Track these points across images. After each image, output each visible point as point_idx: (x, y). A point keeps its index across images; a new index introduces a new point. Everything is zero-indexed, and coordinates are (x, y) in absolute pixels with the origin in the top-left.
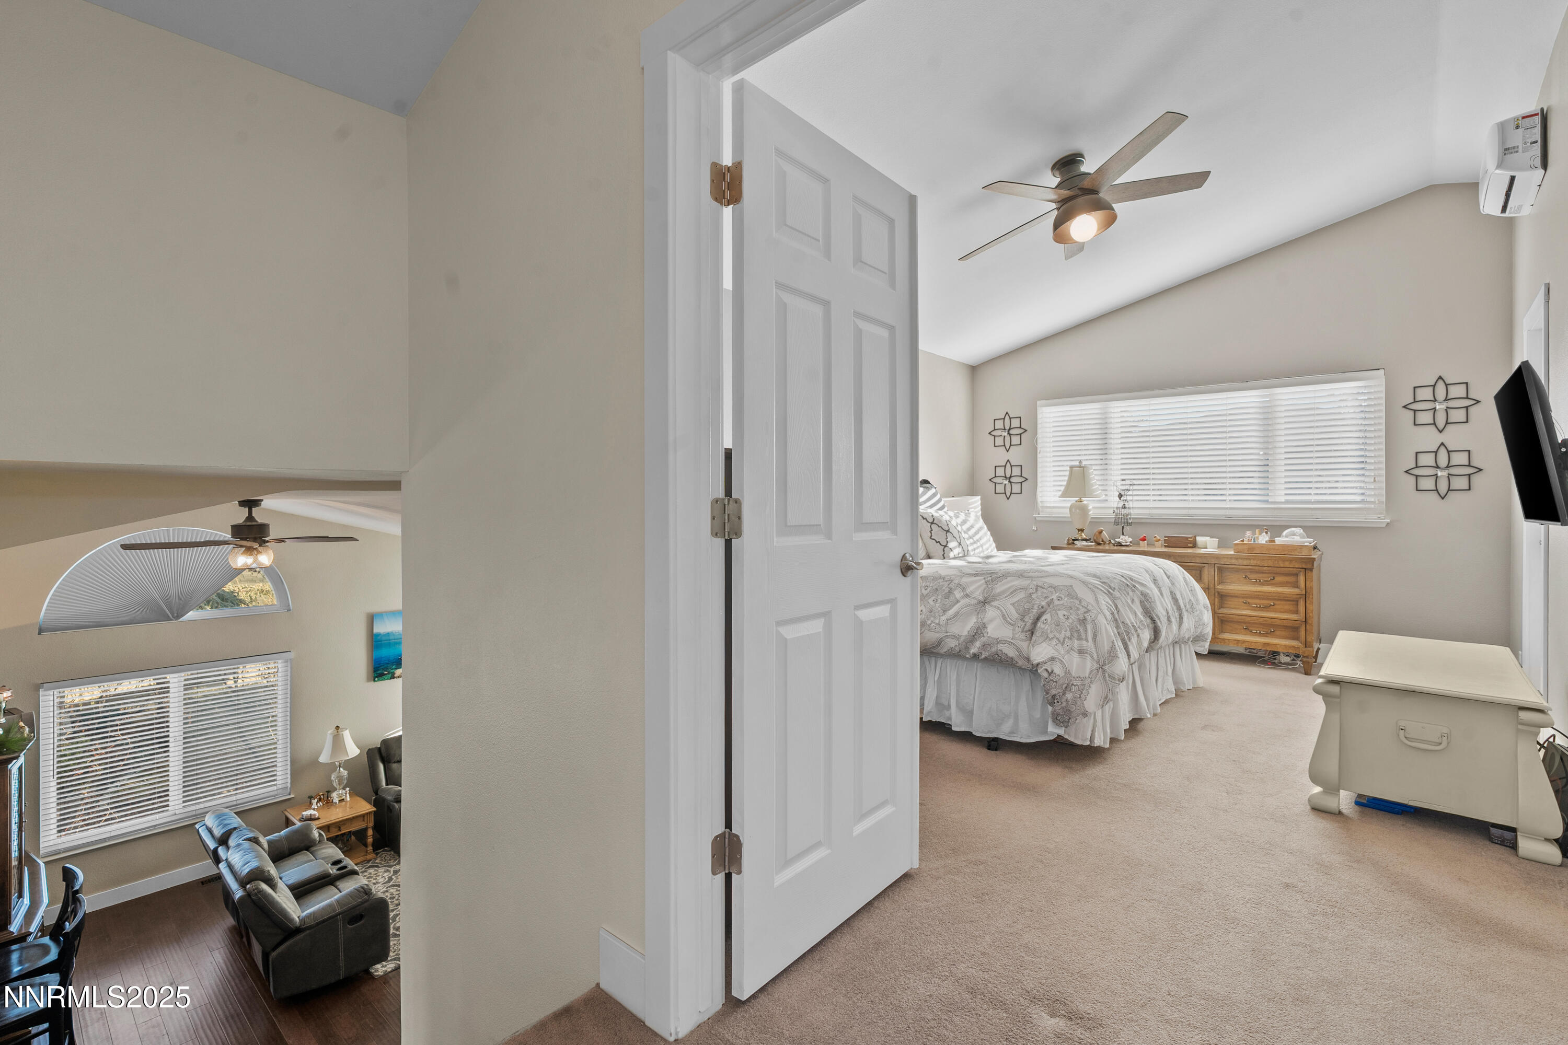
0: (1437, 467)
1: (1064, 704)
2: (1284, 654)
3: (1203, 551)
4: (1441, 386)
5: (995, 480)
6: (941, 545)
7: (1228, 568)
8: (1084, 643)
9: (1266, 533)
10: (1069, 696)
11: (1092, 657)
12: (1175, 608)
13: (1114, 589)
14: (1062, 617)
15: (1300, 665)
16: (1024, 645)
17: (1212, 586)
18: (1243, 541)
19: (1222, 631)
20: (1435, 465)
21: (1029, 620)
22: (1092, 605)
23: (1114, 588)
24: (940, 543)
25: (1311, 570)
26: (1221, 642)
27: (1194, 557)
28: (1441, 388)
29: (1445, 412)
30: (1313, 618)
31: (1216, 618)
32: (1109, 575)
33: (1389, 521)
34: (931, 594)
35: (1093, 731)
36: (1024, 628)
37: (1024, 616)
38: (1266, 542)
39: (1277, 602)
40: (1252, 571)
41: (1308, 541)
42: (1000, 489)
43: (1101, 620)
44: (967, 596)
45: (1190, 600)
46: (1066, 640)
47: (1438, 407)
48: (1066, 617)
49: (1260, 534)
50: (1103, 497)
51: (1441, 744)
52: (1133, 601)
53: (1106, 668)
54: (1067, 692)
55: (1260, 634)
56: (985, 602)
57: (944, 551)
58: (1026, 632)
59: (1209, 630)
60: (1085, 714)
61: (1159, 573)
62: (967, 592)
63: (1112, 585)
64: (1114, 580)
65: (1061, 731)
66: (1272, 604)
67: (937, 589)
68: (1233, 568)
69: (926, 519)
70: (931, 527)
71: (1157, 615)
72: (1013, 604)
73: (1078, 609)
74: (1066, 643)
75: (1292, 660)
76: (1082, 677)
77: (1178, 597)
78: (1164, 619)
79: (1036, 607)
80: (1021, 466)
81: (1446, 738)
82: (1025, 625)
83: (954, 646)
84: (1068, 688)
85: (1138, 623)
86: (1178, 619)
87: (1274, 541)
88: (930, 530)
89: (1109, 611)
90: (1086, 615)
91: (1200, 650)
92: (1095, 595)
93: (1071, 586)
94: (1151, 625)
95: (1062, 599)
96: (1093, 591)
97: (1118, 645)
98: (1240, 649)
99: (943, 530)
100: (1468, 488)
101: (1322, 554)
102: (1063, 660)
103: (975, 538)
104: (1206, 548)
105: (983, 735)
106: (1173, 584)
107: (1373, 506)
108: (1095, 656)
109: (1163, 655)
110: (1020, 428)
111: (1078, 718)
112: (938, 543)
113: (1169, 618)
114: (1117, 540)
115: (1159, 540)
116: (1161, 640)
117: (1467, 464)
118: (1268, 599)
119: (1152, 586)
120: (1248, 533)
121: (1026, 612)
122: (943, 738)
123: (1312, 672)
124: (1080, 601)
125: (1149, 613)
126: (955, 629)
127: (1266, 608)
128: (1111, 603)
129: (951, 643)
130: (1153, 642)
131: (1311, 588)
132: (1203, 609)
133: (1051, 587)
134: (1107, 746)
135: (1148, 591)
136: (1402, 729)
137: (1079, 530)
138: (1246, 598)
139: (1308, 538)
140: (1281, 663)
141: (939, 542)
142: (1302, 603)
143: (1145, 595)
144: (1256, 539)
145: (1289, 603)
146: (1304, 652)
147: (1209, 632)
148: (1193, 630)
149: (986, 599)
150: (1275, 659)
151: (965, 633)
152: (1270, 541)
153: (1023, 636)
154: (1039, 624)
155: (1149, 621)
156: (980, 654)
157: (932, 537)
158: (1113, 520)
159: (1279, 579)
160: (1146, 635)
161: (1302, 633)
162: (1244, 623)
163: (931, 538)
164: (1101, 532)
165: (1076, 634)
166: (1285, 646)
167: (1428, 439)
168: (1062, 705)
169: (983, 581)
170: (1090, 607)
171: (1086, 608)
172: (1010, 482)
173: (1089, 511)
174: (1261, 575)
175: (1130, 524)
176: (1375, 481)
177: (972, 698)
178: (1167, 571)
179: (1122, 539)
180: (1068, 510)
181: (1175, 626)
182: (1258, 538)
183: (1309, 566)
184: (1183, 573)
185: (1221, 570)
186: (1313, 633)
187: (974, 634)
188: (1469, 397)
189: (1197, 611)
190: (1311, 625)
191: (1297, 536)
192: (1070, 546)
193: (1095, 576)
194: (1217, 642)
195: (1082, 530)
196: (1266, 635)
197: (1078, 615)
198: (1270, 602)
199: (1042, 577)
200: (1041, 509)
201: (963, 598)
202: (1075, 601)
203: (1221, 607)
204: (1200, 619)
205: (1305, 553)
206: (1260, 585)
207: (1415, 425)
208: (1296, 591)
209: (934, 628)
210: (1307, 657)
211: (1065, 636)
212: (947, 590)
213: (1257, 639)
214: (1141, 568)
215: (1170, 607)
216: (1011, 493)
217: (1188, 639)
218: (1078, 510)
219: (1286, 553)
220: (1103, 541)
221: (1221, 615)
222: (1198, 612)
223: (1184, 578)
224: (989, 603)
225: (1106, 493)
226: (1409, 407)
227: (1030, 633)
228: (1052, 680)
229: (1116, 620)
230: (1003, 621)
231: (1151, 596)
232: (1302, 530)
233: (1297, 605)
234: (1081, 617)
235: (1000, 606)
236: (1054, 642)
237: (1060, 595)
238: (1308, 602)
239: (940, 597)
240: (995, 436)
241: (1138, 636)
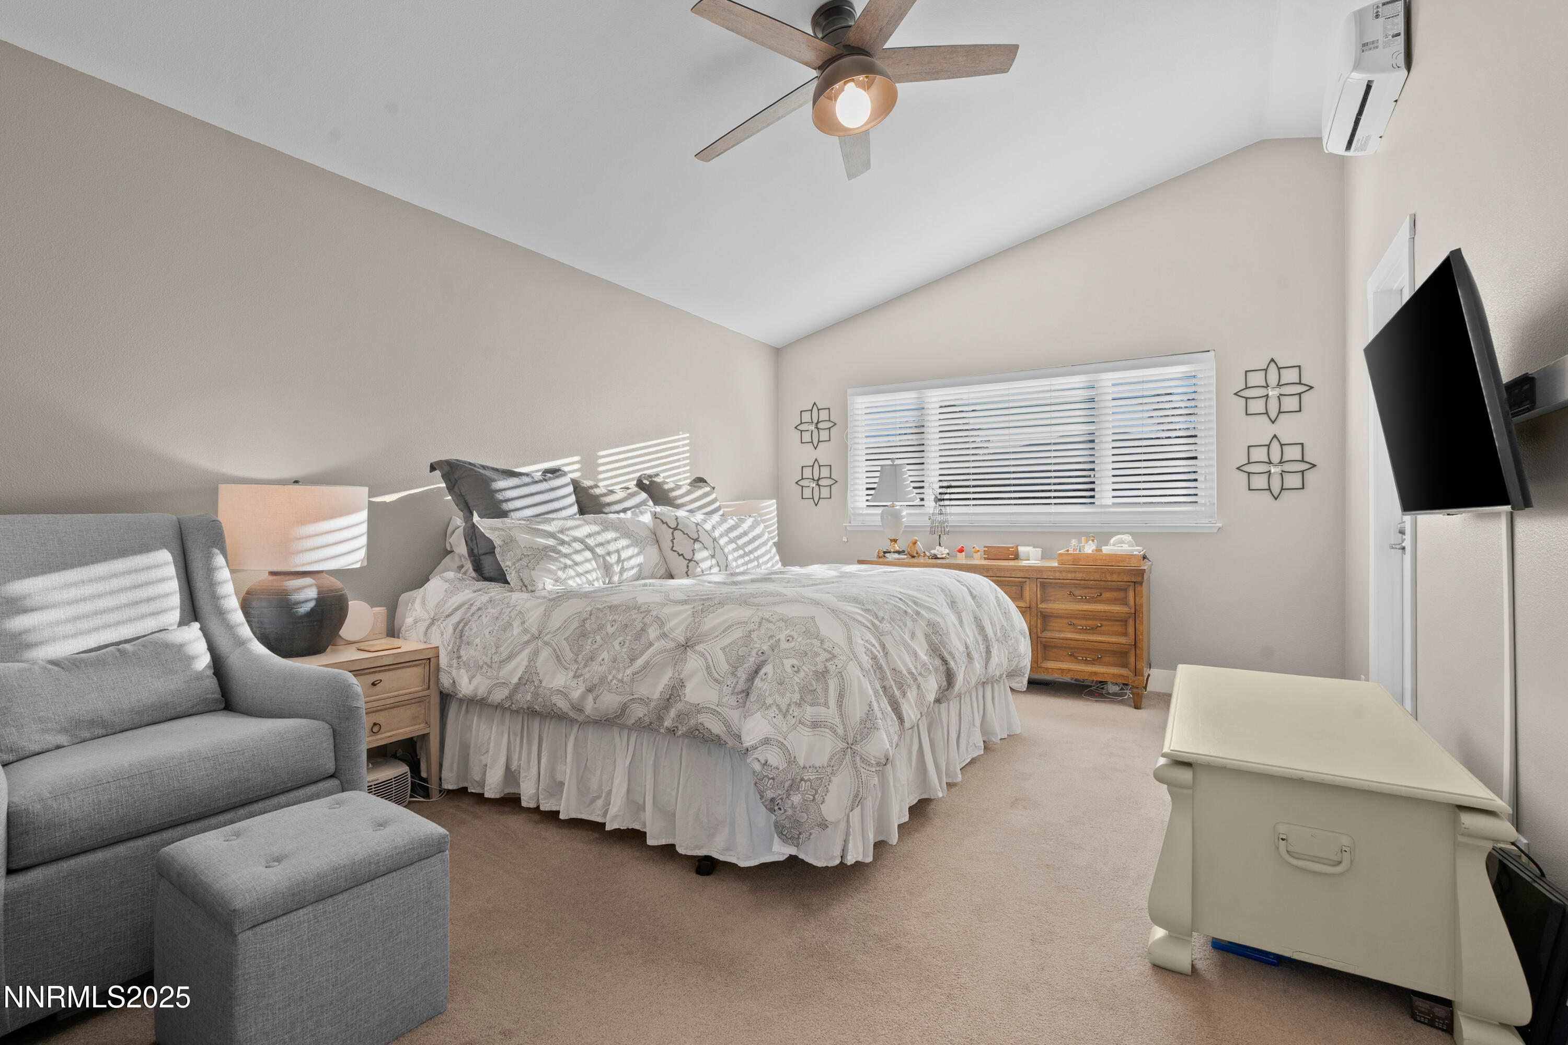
0: (1270, 463)
1: (790, 812)
2: (1112, 683)
3: (1025, 563)
4: (1273, 369)
5: (802, 483)
6: (684, 558)
7: (1051, 583)
8: (822, 709)
9: (1093, 541)
10: (796, 799)
11: (835, 732)
12: (980, 639)
13: (882, 620)
14: (789, 669)
15: (1129, 695)
16: (734, 715)
17: (1034, 605)
18: (1068, 551)
19: (1045, 659)
20: (1268, 461)
21: (743, 675)
22: (840, 648)
23: (883, 618)
24: (684, 557)
25: (1141, 583)
26: (1044, 672)
27: (1014, 570)
28: (1273, 372)
29: (1277, 399)
30: (1142, 641)
31: (1039, 643)
32: (879, 598)
33: (1221, 525)
34: (618, 633)
35: (846, 842)
36: (734, 688)
37: (736, 668)
38: (1092, 551)
39: (1104, 623)
40: (1077, 586)
41: (1137, 550)
42: (807, 492)
43: (853, 671)
44: (664, 635)
45: (1003, 626)
46: (793, 707)
47: (1270, 394)
48: (796, 669)
49: (1087, 542)
50: (917, 502)
51: (1340, 862)
52: (913, 635)
53: (857, 748)
54: (792, 792)
55: (1086, 662)
56: (686, 646)
57: (688, 567)
58: (738, 694)
59: (1027, 662)
60: (824, 825)
61: (961, 592)
62: (665, 630)
63: (881, 614)
64: (886, 606)
65: (793, 851)
66: (1099, 625)
67: (626, 625)
68: (1057, 583)
69: (666, 523)
70: (673, 534)
71: (950, 653)
72: (723, 649)
73: (817, 655)
74: (791, 712)
75: (1121, 690)
76: (817, 765)
77: (985, 625)
78: (961, 658)
79: (754, 653)
80: (830, 466)
81: (1348, 853)
82: (737, 682)
83: (642, 716)
84: (794, 786)
85: (919, 667)
86: (984, 654)
87: (1101, 551)
88: (671, 538)
89: (867, 655)
90: (828, 664)
91: (1014, 686)
92: (848, 631)
93: (813, 618)
94: (941, 668)
95: (793, 638)
96: (846, 624)
97: (879, 707)
98: (1067, 678)
99: (691, 538)
100: (1301, 487)
101: (1152, 564)
102: (785, 742)
103: (747, 549)
104: (1029, 560)
105: (689, 853)
106: (979, 606)
107: (1203, 509)
108: (840, 731)
109: (968, 700)
110: (829, 421)
111: (812, 831)
112: (681, 557)
113: (969, 655)
114: (933, 552)
115: (978, 551)
116: (957, 688)
117: (1301, 459)
118: (1096, 619)
119: (946, 611)
120: (1074, 542)
121: (741, 660)
122: (638, 854)
123: (1143, 704)
124: (822, 642)
125: (937, 651)
126: (642, 690)
127: (1093, 630)
128: (874, 642)
129: (639, 711)
130: (947, 690)
131: (1141, 605)
132: (1019, 636)
133: (782, 619)
134: (870, 859)
135: (938, 619)
136: (1283, 839)
137: (892, 541)
138: (1071, 617)
139: (1137, 546)
140: (1109, 693)
141: (682, 555)
142: (1131, 623)
143: (934, 625)
144: (1082, 548)
145: (1117, 623)
146: (1134, 682)
147: (1026, 665)
148: (1005, 663)
149: (688, 640)
150: (1103, 688)
151: (657, 695)
152: (1097, 550)
153: (733, 701)
154: (757, 682)
155: (938, 662)
156: (676, 729)
157: (674, 549)
158: (929, 529)
159: (1107, 595)
160: (932, 686)
161: (1132, 659)
162: (1069, 648)
163: (672, 549)
164: (915, 543)
165: (808, 695)
166: (1114, 675)
167: (1262, 430)
168: (786, 813)
169: (690, 612)
170: (836, 651)
171: (830, 652)
172: (818, 485)
173: (903, 517)
174: (1086, 591)
175: (948, 533)
176: (1205, 480)
177: (674, 793)
178: (974, 589)
179: (938, 551)
180: (880, 517)
181: (978, 665)
182: (1084, 546)
183: (1139, 579)
184: (996, 590)
185: (1044, 586)
186: (1143, 659)
187: (668, 697)
188: (1302, 382)
189: (1011, 639)
190: (1142, 649)
191: (1125, 543)
192: (881, 560)
193: (856, 600)
194: (1040, 672)
195: (895, 541)
196: (1093, 662)
197: (816, 665)
198: (1095, 622)
199: (774, 604)
200: (852, 517)
201: (658, 639)
202: (815, 641)
203: (1044, 629)
204: (1015, 650)
205: (1134, 563)
206: (1084, 602)
207: (1247, 414)
208: (1124, 609)
209: (615, 687)
210: (1137, 688)
211: (791, 700)
212: (639, 626)
213: (1084, 668)
214: (934, 585)
215: (972, 639)
216: (820, 498)
217: (1001, 676)
218: (889, 517)
219: (1113, 564)
220: (917, 553)
221: (1044, 640)
222: (1013, 641)
223: (997, 598)
224: (692, 646)
225: (922, 496)
226: (1241, 394)
227: (744, 694)
228: (767, 776)
229: (880, 668)
230: (706, 675)
231: (942, 626)
232: (1130, 538)
233: (1126, 625)
234: (820, 668)
235: (706, 653)
236: (773, 711)
237: (792, 633)
238: (1138, 622)
239: (630, 637)
240: (801, 431)
241: (919, 687)
